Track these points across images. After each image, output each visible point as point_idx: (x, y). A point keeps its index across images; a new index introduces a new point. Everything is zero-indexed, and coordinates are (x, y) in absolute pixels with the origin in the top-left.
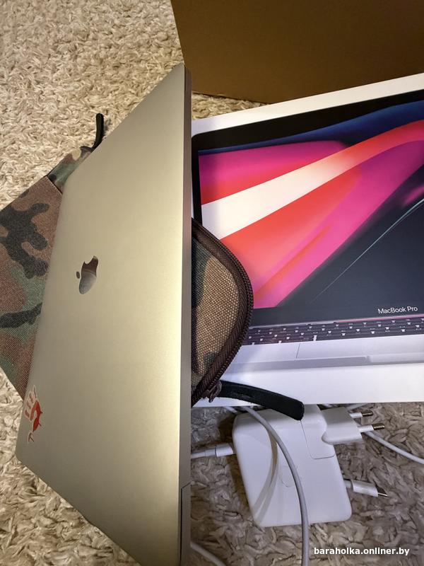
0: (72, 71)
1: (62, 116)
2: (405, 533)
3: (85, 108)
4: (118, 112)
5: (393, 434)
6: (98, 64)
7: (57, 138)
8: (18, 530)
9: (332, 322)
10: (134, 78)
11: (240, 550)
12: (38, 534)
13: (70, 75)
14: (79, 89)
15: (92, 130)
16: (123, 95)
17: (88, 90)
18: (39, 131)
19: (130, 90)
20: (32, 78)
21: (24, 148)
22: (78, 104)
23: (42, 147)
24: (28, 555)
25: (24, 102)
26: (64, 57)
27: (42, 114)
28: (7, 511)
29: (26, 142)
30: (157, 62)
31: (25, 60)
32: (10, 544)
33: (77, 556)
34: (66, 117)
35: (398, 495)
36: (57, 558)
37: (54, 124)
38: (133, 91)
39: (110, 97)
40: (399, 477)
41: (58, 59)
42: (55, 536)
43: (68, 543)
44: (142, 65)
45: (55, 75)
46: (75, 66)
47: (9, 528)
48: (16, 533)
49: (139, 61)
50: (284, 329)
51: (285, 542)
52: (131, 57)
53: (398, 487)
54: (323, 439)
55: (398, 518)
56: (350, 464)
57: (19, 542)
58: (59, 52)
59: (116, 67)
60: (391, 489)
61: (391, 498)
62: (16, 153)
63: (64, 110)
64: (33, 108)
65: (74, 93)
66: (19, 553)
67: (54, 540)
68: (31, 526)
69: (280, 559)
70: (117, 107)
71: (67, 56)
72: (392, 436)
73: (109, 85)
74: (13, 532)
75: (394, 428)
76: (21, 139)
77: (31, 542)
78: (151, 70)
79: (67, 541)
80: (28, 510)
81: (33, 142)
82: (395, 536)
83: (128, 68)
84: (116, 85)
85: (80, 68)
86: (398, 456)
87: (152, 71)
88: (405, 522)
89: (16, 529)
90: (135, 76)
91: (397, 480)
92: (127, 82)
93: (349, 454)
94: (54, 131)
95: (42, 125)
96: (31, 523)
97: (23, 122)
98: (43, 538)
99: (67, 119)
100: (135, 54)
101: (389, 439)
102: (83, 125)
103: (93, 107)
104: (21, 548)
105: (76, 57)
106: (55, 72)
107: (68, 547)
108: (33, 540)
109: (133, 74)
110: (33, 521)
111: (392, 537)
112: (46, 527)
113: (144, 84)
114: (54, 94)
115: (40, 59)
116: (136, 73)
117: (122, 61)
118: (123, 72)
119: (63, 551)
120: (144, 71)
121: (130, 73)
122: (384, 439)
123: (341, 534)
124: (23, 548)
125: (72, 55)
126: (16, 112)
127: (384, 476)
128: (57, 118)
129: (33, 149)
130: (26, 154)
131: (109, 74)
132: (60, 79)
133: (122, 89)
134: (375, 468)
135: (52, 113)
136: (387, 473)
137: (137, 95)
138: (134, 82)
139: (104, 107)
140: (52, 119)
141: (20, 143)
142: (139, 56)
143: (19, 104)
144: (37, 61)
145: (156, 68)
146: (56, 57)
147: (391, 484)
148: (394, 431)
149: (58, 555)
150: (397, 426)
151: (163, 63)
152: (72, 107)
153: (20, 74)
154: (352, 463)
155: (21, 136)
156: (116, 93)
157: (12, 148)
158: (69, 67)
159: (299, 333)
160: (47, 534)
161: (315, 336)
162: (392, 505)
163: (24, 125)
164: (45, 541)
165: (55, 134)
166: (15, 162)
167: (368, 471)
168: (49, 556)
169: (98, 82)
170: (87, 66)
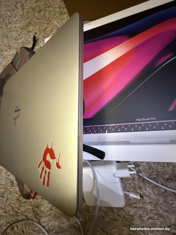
0: (22, 16)
2: (151, 215)
3: (27, 33)
4: (40, 33)
6: (32, 11)
7: (17, 48)
9: (115, 125)
12: (14, 199)
14: (25, 24)
15: (30, 42)
16: (42, 25)
17: (28, 24)
18: (10, 45)
19: (45, 22)
20: (7, 21)
22: (25, 31)
23: (12, 52)
24: (12, 206)
25: (5, 32)
27: (12, 37)
28: (4, 191)
30: (56, 6)
31: (5, 13)
32: (6, 202)
33: (27, 208)
34: (20, 38)
35: (150, 199)
37: (16, 41)
39: (37, 26)
41: (17, 11)
42: (20, 201)
45: (16, 19)
47: (5, 196)
49: (49, 7)
50: (94, 128)
51: (101, 212)
52: (46, 5)
53: (150, 196)
54: (114, 175)
55: (149, 209)
58: (17, 8)
59: (40, 11)
61: (146, 200)
62: (3, 56)
64: (8, 35)
65: (23, 26)
66: (9, 205)
71: (20, 9)
73: (37, 21)
74: (7, 198)
77: (12, 202)
79: (24, 203)
80: (11, 191)
81: (9, 50)
83: (45, 11)
84: (40, 20)
85: (25, 14)
86: (152, 184)
87: (54, 11)
88: (152, 210)
91: (150, 193)
92: (44, 18)
93: (130, 181)
94: (16, 45)
95: (12, 42)
96: (12, 195)
97: (5, 42)
98: (16, 201)
101: (148, 176)
102: (27, 41)
103: (30, 32)
105: (24, 9)
109: (46, 14)
111: (145, 215)
112: (17, 197)
113: (51, 18)
114: (16, 27)
117: (42, 8)
118: (42, 14)
119: (22, 206)
120: (51, 12)
123: (123, 212)
126: (2, 37)
128: (17, 38)
129: (9, 53)
130: (6, 55)
131: (36, 15)
134: (141, 187)
135: (15, 36)
136: (146, 190)
137: (48, 24)
138: (47, 18)
139: (35, 31)
141: (4, 51)
142: (49, 4)
143: (3, 34)
144: (9, 13)
145: (56, 9)
147: (147, 194)
148: (151, 173)
150: (153, 171)
151: (59, 7)
152: (22, 33)
153: (3, 20)
154: (131, 185)
155: (4, 48)
157: (1, 54)
159: (100, 130)
161: (107, 131)
162: (147, 203)
166: (3, 59)
167: (138, 188)
168: (18, 207)
169: (32, 20)
170: (28, 12)
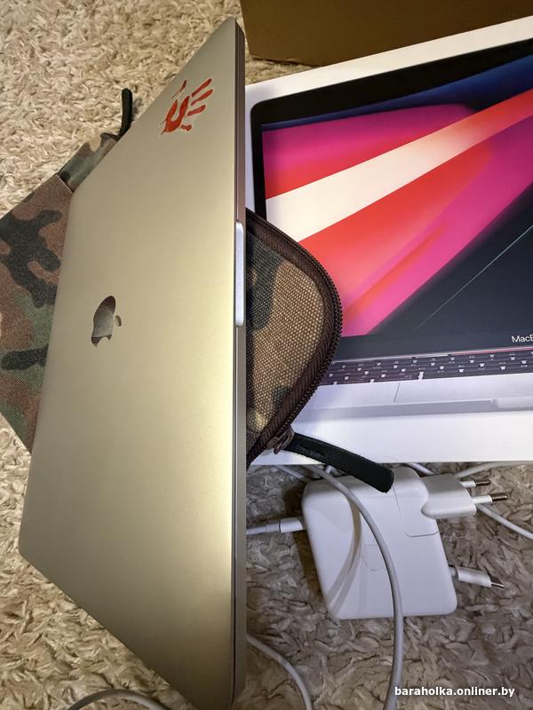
0: (89, 33)
1: (76, 94)
2: (525, 633)
3: (108, 84)
4: (152, 88)
5: (515, 511)
6: (123, 22)
7: (71, 126)
8: (34, 615)
9: (445, 354)
10: (172, 40)
11: (309, 647)
12: (57, 620)
13: (86, 38)
14: (99, 57)
15: (116, 113)
16: (157, 65)
17: (110, 58)
18: (46, 116)
19: (167, 56)
20: (35, 43)
21: (27, 139)
22: (97, 79)
23: (51, 138)
24: (47, 645)
25: (26, 77)
26: (78, 13)
27: (51, 93)
28: (19, 593)
29: (30, 132)
30: (203, 15)
31: (26, 19)
32: (25, 631)
33: (106, 648)
34: (81, 96)
35: (517, 586)
36: (82, 649)
37: (66, 106)
38: (171, 58)
39: (140, 68)
40: (520, 564)
41: (69, 17)
42: (79, 623)
43: (95, 632)
44: (183, 22)
45: (66, 39)
46: (92, 25)
47: (23, 612)
48: (31, 619)
49: (179, 16)
50: (379, 364)
51: (367, 639)
52: (168, 10)
53: (518, 576)
54: (422, 512)
55: (516, 615)
56: (455, 547)
57: (35, 629)
58: (71, 7)
59: (148, 25)
60: (508, 578)
61: (508, 589)
62: (17, 147)
63: (79, 88)
64: (37, 86)
65: (91, 63)
66: (35, 642)
67: (78, 629)
68: (49, 611)
69: (360, 658)
70: (149, 81)
71: (81, 13)
72: (513, 513)
73: (138, 51)
74: (28, 617)
75: (515, 503)
76: (23, 127)
77: (50, 629)
78: (195, 28)
79: (93, 630)
80: (45, 592)
81: (39, 131)
82: (511, 636)
83: (165, 26)
84: (148, 50)
85: (99, 28)
86: (520, 539)
87: (197, 30)
88: (525, 619)
89: (31, 613)
90: (174, 37)
91: (516, 568)
92: (163, 46)
93: (454, 534)
94: (66, 116)
95: (50, 108)
96: (49, 607)
97: (25, 104)
98: (64, 625)
99: (83, 99)
100: (173, 7)
101: (509, 516)
102: (104, 107)
103: (117, 82)
104: (37, 636)
105: (94, 12)
106: (65, 35)
107: (96, 637)
108: (51, 627)
109: (171, 35)
110: (52, 605)
111: (507, 637)
112: (68, 612)
113: (186, 48)
114: (65, 65)
115: (46, 18)
116: (174, 32)
117: (157, 16)
118: (156, 33)
119: (88, 641)
120: (186, 30)
121: (167, 32)
122: (502, 516)
123: (440, 631)
124: (40, 636)
125: (87, 11)
126: (16, 91)
127: (499, 562)
128: (69, 97)
129: (40, 141)
130: (30, 146)
131: (138, 35)
132: (72, 45)
133: (157, 55)
134: (488, 552)
135: (63, 90)
136: (504, 559)
137: (177, 64)
138: (172, 45)
139: (132, 81)
140: (63, 100)
141: (22, 133)
142: (179, 8)
143: (19, 81)
144: (42, 21)
145: (202, 25)
146: (67, 13)
147: (507, 572)
148: (516, 507)
149: (83, 646)
150: (519, 501)
151: (212, 18)
152: (89, 83)
153: (20, 38)
154: (457, 546)
155: (24, 124)
156: (149, 61)
157: (12, 140)
158: (84, 26)
159: (399, 369)
160: (68, 620)
161: (422, 373)
162: (509, 599)
163: (26, 109)
164: (66, 628)
165: (68, 120)
166: (17, 158)
167: (479, 555)
168: (71, 646)
169: (123, 47)
170: (109, 24)
